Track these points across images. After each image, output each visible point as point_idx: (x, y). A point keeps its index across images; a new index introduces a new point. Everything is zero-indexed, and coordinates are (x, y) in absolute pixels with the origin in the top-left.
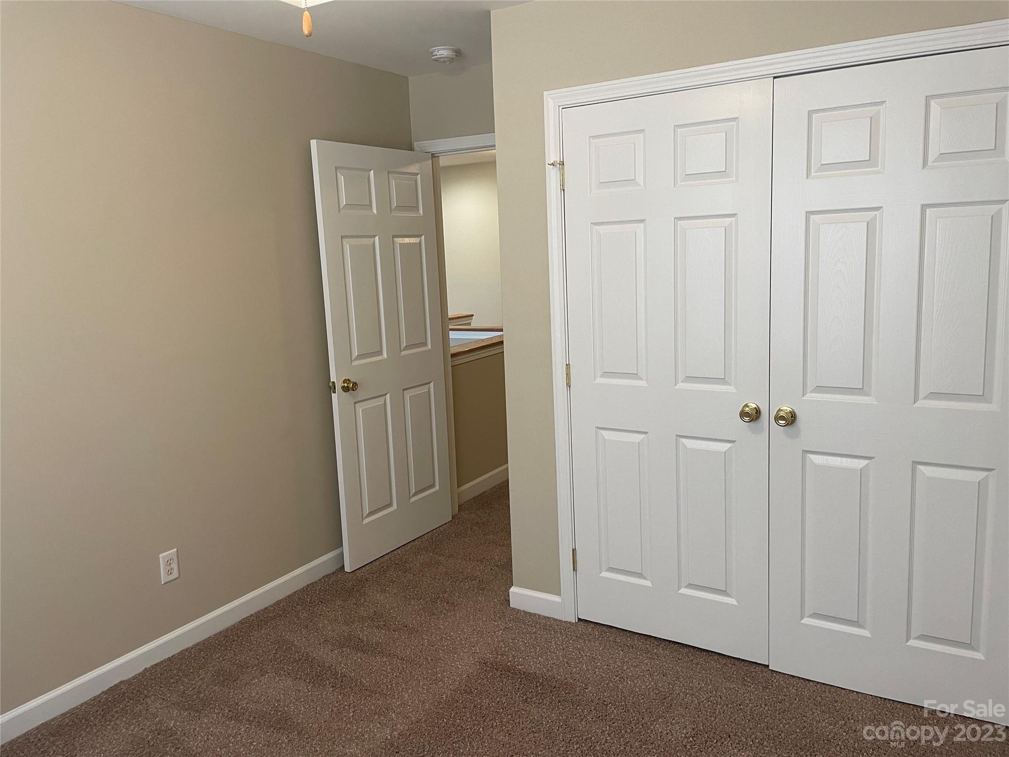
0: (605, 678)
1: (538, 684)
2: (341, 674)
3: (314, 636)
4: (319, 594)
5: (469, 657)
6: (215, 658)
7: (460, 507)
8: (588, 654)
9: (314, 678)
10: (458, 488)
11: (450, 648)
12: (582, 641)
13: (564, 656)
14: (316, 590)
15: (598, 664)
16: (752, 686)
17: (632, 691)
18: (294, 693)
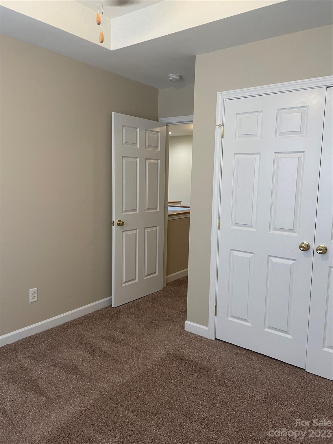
0: (225, 367)
1: (193, 366)
2: (104, 351)
3: (94, 334)
4: (99, 316)
5: (163, 350)
6: (50, 338)
7: (167, 285)
8: (219, 355)
9: (92, 352)
10: (167, 276)
11: (155, 345)
12: (217, 349)
13: (207, 354)
14: (98, 314)
15: (223, 360)
16: (296, 378)
17: (238, 374)
18: (82, 357)
